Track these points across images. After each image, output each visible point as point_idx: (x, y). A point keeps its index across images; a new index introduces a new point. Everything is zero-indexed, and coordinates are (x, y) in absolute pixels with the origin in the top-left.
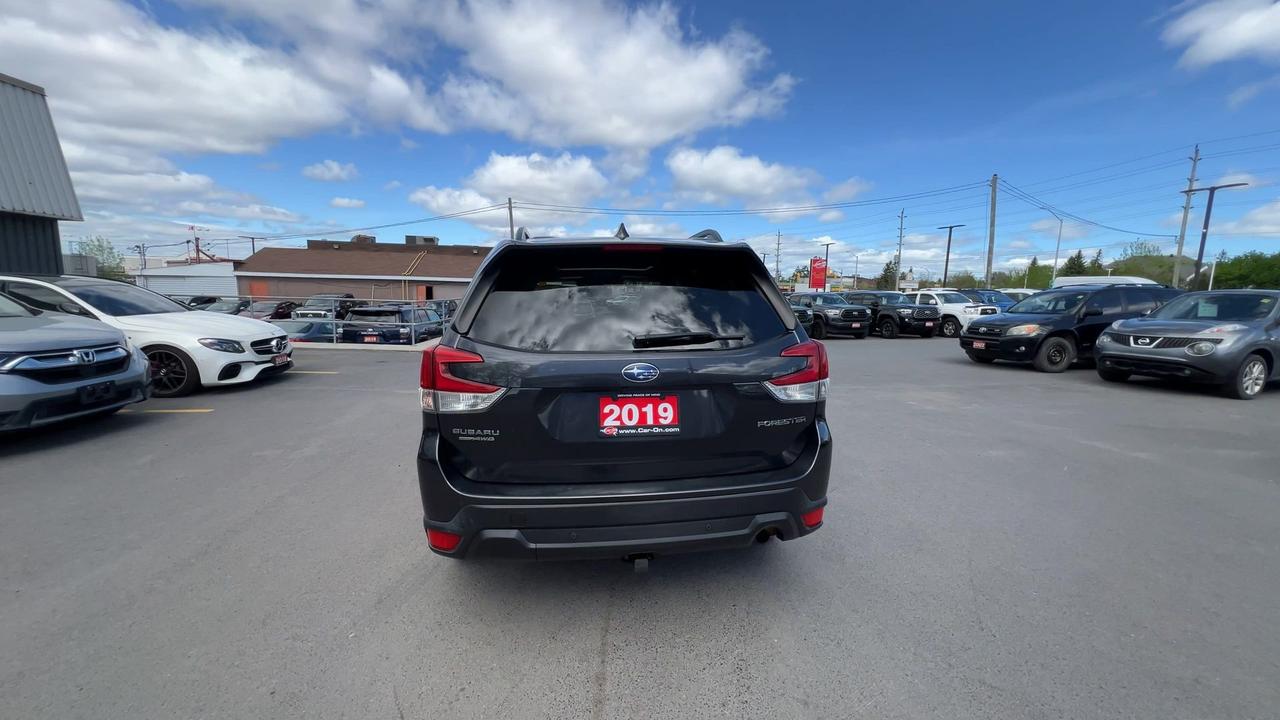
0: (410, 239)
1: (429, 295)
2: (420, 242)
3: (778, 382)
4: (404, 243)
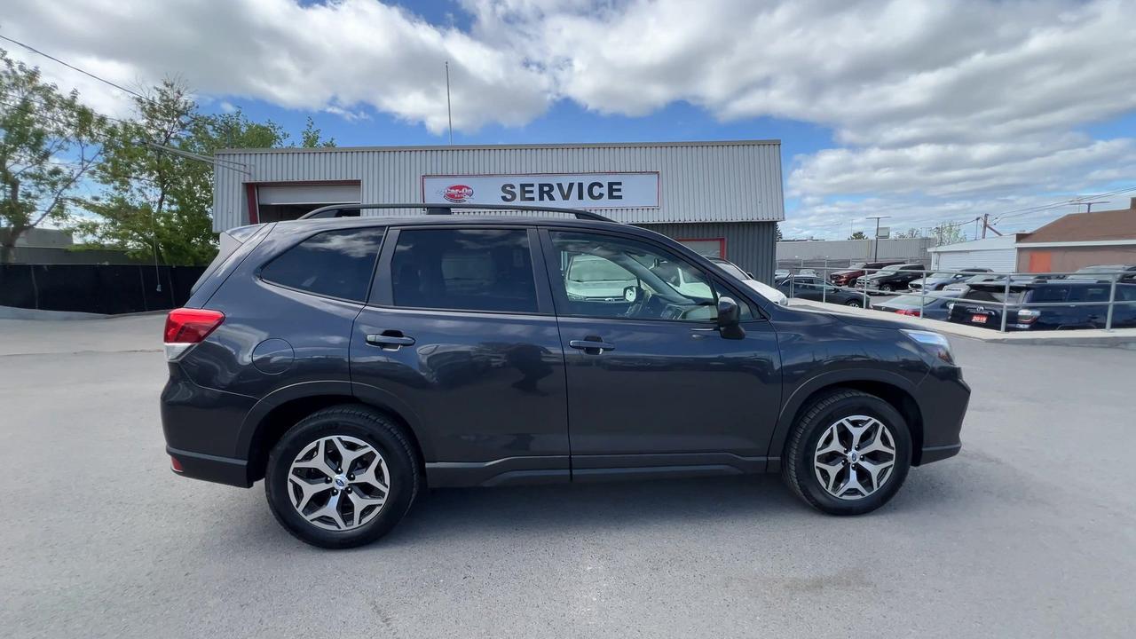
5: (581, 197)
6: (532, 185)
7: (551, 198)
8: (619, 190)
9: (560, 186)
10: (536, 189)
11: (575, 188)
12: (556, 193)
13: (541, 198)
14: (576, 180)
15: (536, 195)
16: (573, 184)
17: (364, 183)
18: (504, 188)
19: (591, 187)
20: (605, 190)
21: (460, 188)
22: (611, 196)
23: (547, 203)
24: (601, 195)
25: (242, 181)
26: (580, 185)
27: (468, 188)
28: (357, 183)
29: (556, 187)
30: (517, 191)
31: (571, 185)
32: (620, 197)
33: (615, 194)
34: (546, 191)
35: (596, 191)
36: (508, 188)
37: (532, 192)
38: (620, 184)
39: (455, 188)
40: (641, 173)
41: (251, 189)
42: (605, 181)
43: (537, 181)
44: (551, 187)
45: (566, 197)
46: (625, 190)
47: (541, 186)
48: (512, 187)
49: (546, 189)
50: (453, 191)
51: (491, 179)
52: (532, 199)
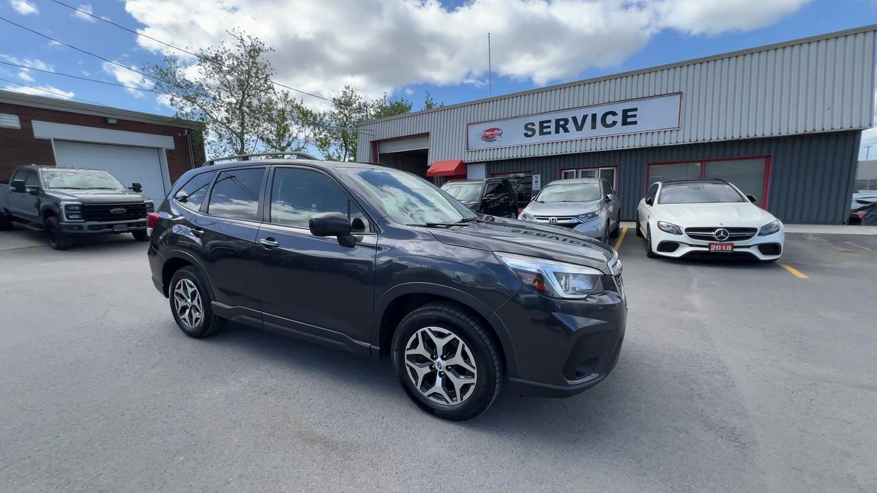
5: (594, 127)
6: (550, 121)
7: (566, 130)
8: (635, 116)
9: (574, 119)
10: (553, 125)
11: (589, 119)
12: (571, 126)
13: (557, 131)
14: (590, 112)
15: (553, 129)
16: (587, 115)
17: (432, 135)
18: (526, 127)
19: (605, 116)
20: (619, 118)
21: (493, 130)
22: (625, 123)
23: (562, 135)
24: (615, 123)
25: (370, 140)
26: (594, 116)
27: (499, 130)
28: (427, 135)
29: (571, 121)
30: (537, 128)
31: (585, 117)
32: (635, 123)
34: (561, 125)
35: (610, 119)
36: (530, 126)
37: (549, 127)
38: (636, 110)
39: (489, 131)
40: (661, 96)
41: (375, 144)
42: (619, 109)
43: (553, 118)
44: (566, 121)
45: (579, 128)
46: (640, 116)
47: (557, 121)
48: (533, 124)
49: (562, 123)
50: (487, 133)
51: (516, 120)
52: (550, 133)
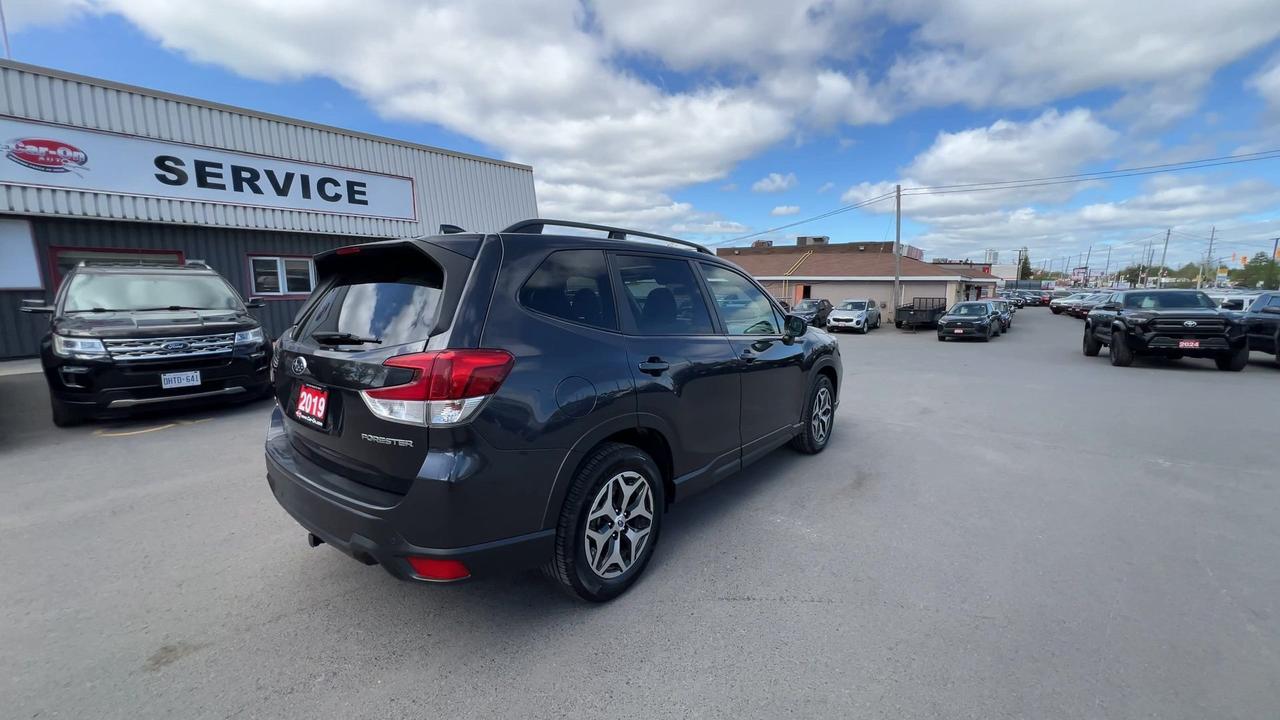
0: (802, 240)
1: (807, 293)
2: (810, 243)
3: (374, 395)
4: (795, 244)
5: (306, 194)
6: (219, 166)
7: (257, 190)
8: (364, 193)
9: (270, 174)
10: (229, 174)
11: (297, 182)
12: (264, 183)
13: (237, 187)
14: (298, 171)
15: (228, 181)
16: (292, 174)
18: (160, 163)
19: (322, 183)
20: (343, 190)
21: (53, 145)
22: (352, 200)
23: (247, 196)
24: (337, 197)
26: (305, 180)
27: (73, 149)
29: (263, 176)
30: (189, 170)
31: (289, 177)
32: (365, 203)
33: (357, 197)
34: (243, 179)
35: (330, 189)
36: (170, 163)
37: (219, 176)
38: (364, 185)
39: (38, 143)
40: (391, 176)
42: (343, 178)
43: (229, 162)
44: (255, 175)
45: (282, 191)
46: (370, 193)
47: (236, 170)
48: (178, 162)
49: (246, 175)
50: (32, 149)
51: (132, 143)
52: (222, 187)
